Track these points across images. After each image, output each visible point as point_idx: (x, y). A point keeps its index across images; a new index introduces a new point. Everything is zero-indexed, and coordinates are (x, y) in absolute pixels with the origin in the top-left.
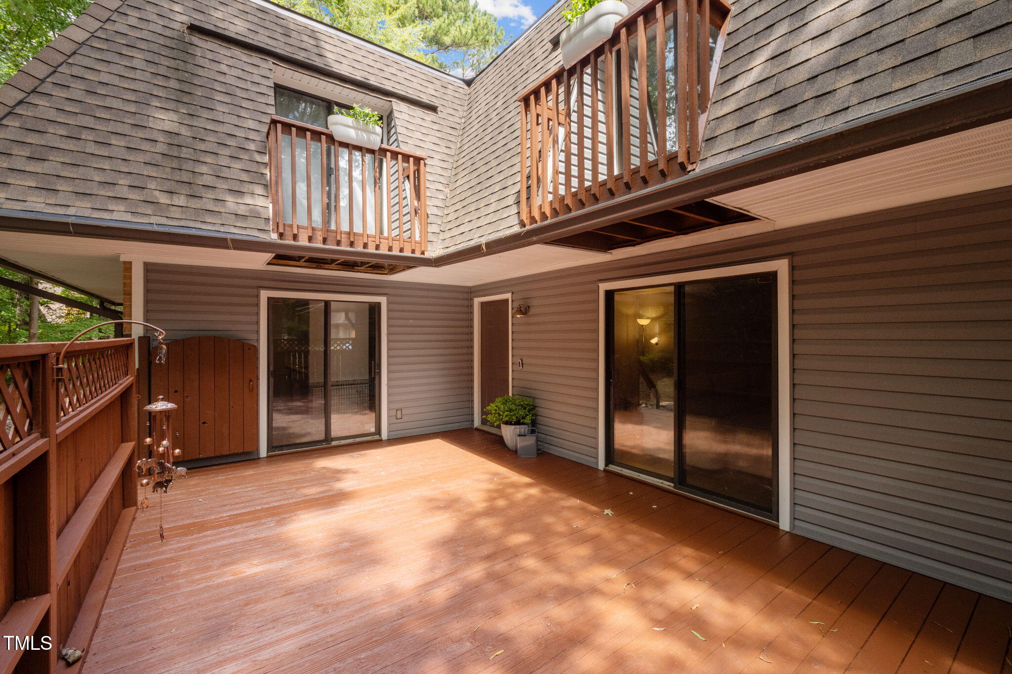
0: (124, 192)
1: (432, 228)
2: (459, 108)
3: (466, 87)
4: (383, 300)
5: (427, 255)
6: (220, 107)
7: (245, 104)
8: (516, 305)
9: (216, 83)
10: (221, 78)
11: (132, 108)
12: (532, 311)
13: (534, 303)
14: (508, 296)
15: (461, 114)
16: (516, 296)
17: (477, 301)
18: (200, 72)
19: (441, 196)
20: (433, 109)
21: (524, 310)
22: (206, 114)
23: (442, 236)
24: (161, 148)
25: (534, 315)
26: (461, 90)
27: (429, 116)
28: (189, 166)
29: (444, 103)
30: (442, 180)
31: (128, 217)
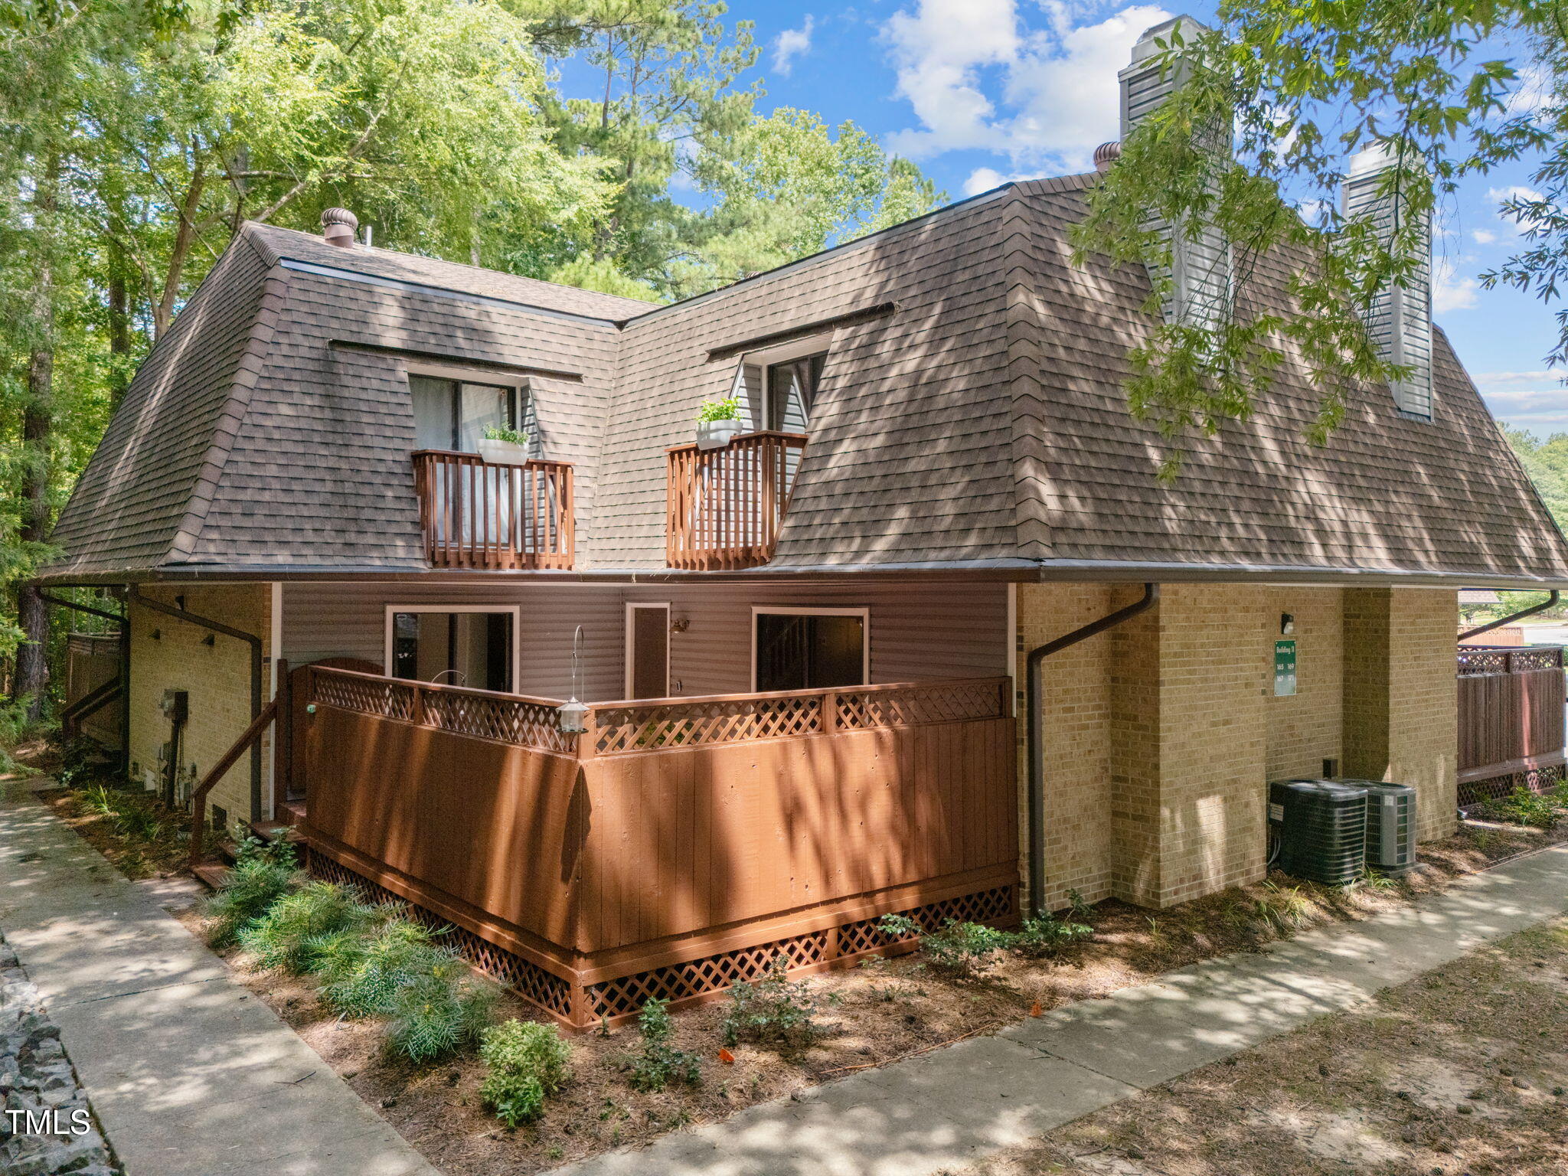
0: (310, 536)
1: (580, 536)
2: (608, 366)
3: (616, 331)
4: (515, 610)
5: (575, 571)
6: (369, 431)
7: (389, 421)
8: (676, 617)
9: (361, 403)
10: (364, 396)
11: (301, 449)
12: (690, 627)
13: (692, 617)
14: (667, 605)
15: (611, 374)
16: (675, 608)
17: (630, 607)
18: (346, 393)
19: (588, 495)
20: (577, 378)
21: (682, 626)
22: (357, 441)
23: (589, 545)
24: (329, 486)
25: (693, 632)
26: (611, 339)
27: (572, 387)
28: (351, 501)
29: (589, 363)
30: (589, 473)
31: (318, 561)
